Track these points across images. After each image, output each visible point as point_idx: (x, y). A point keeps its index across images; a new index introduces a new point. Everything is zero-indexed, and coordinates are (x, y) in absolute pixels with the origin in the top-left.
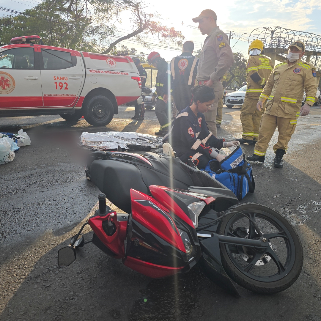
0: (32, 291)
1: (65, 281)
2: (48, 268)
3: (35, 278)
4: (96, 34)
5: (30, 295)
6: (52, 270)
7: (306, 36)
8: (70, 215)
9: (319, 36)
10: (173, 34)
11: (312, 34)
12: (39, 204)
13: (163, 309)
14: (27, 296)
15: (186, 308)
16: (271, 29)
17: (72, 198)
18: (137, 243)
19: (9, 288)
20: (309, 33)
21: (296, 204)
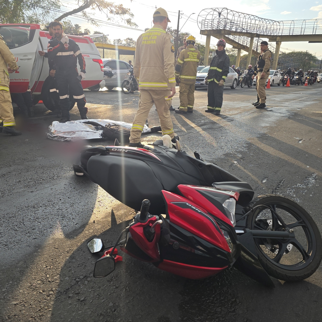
0: (68, 308)
1: (98, 291)
2: (74, 280)
3: (65, 293)
4: (38, 8)
5: (68, 312)
6: (80, 281)
7: (249, 18)
8: (74, 217)
9: (261, 18)
10: (122, 11)
11: (255, 17)
12: (34, 207)
13: (209, 310)
14: (65, 314)
15: (230, 306)
16: (218, 10)
17: (68, 198)
18: (177, 246)
19: (41, 307)
20: (252, 15)
21: (284, 188)
